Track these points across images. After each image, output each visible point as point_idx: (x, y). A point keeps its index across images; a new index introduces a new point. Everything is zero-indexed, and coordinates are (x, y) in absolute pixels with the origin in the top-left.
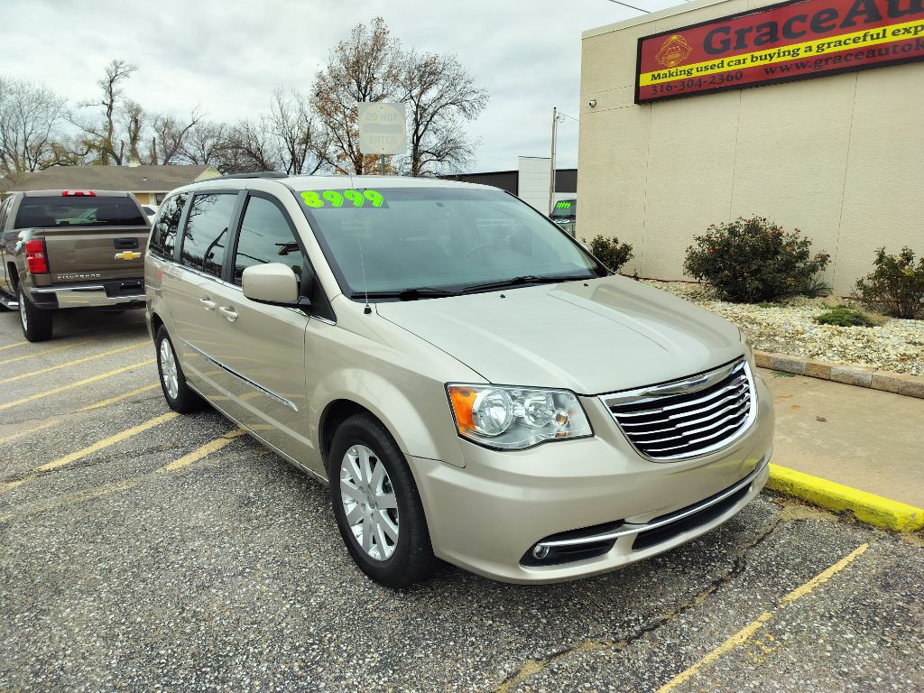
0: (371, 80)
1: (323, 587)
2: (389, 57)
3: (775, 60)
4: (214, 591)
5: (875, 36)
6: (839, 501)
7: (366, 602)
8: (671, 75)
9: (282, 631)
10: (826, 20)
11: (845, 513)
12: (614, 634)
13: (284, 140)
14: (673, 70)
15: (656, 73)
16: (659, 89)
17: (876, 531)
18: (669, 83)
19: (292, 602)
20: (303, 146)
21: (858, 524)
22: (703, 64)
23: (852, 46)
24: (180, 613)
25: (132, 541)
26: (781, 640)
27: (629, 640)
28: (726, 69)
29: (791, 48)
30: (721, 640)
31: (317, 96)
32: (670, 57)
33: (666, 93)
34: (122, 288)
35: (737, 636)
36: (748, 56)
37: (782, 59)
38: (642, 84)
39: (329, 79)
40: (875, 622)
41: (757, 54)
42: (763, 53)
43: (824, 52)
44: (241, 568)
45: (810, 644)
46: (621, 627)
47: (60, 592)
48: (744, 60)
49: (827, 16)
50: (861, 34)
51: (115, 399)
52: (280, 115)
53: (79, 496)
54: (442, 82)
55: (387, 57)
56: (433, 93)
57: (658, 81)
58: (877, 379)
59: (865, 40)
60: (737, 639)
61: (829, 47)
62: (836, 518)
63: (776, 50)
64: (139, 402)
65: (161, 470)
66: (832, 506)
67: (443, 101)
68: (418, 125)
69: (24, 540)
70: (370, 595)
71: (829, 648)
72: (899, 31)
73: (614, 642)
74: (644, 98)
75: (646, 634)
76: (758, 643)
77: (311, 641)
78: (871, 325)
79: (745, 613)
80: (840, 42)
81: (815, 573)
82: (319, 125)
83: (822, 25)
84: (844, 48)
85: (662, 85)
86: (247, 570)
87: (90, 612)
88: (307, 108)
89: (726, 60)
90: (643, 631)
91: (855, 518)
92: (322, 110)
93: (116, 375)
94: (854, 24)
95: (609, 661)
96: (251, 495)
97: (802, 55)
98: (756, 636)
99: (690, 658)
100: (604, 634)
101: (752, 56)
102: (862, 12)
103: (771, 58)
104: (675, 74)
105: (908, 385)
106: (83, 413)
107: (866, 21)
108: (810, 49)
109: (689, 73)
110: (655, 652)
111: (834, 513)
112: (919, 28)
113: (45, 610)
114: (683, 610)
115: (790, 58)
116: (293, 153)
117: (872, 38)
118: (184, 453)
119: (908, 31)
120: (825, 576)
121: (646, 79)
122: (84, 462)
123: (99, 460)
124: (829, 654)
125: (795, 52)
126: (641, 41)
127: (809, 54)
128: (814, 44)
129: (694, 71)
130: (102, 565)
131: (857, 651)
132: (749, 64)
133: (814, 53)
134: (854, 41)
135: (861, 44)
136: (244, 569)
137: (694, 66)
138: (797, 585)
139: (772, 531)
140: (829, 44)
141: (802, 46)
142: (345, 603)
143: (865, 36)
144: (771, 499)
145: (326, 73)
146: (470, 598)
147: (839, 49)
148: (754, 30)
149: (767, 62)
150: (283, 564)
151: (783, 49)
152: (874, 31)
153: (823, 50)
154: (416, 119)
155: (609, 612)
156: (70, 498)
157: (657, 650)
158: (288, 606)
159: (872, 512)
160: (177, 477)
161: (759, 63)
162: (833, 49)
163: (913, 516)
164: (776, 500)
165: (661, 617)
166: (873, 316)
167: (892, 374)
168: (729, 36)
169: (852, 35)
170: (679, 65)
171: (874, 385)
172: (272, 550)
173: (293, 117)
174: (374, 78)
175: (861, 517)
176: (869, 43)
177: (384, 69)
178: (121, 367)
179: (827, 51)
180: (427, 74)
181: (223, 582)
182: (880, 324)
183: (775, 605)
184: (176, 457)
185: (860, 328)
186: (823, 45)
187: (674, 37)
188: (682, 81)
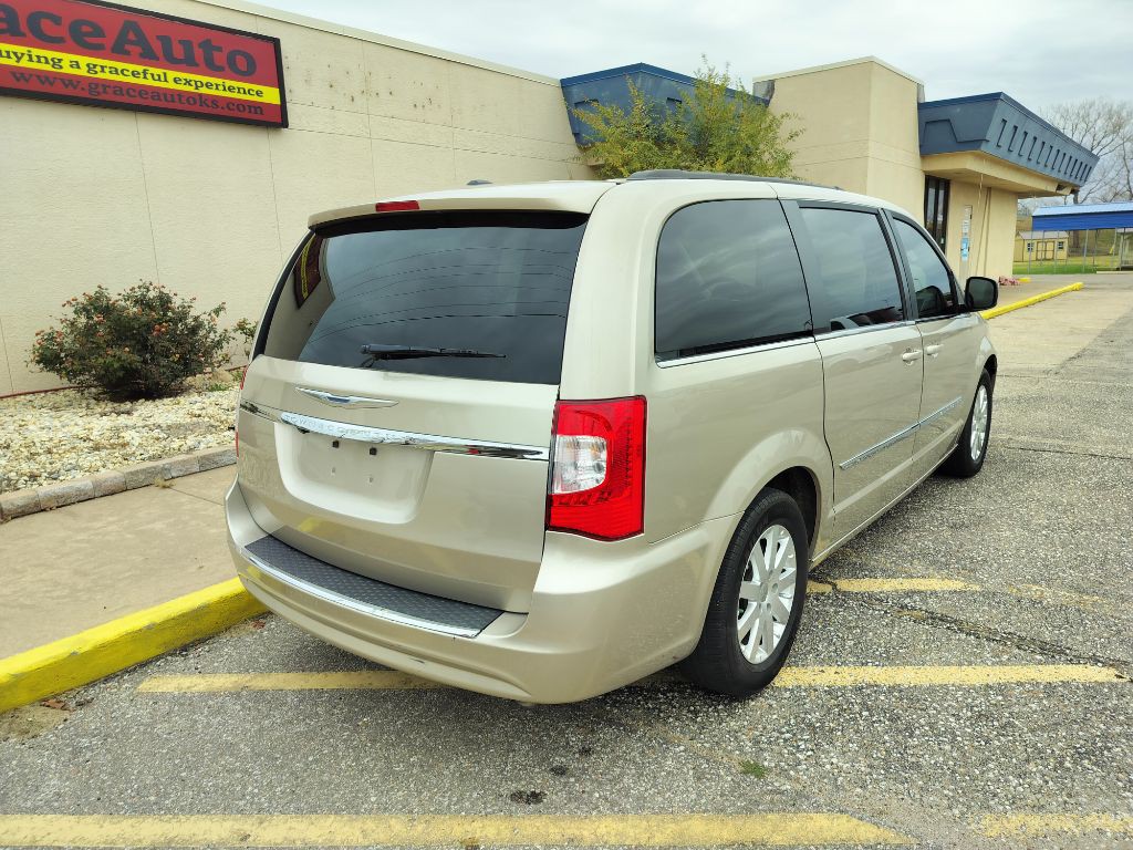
3: (24, 63)
5: (156, 77)
10: (89, 35)
23: (131, 80)
29: (50, 54)
37: (34, 65)
43: (96, 76)
49: (91, 30)
50: (140, 68)
59: (145, 77)
61: (103, 71)
63: (25, 50)
72: (180, 79)
80: (117, 69)
83: (86, 39)
84: (120, 78)
94: (128, 53)
97: (67, 69)
102: (131, 42)
103: (19, 59)
107: (141, 55)
108: (77, 65)
112: (199, 84)
115: (48, 68)
119: (188, 82)
125: (57, 63)
127: (75, 71)
128: (84, 60)
133: (83, 72)
134: (133, 74)
135: (141, 81)
140: (102, 67)
141: (67, 58)
143: (145, 72)
147: (114, 77)
149: (12, 62)
151: (36, 52)
152: (153, 71)
153: (96, 72)
162: (106, 76)
169: (131, 67)
176: (149, 82)
179: (100, 75)
186: (95, 66)
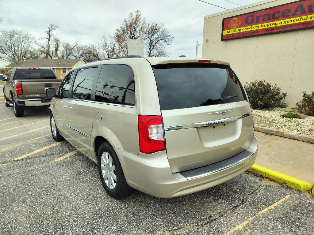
0: (135, 31)
1: (101, 203)
2: (141, 24)
3: (269, 26)
4: (64, 203)
5: (304, 19)
6: (281, 179)
7: (115, 209)
8: (234, 31)
9: (85, 217)
10: (287, 13)
11: (283, 184)
12: (197, 223)
13: (105, 51)
14: (234, 29)
15: (229, 31)
16: (229, 36)
17: (294, 190)
18: (233, 34)
19: (90, 208)
20: (112, 53)
21: (288, 188)
22: (245, 28)
23: (296, 22)
24: (52, 210)
25: (40, 185)
26: (255, 228)
27: (202, 225)
28: (253, 29)
29: (275, 22)
30: (234, 227)
31: (117, 37)
32: (233, 25)
33: (232, 37)
34: (47, 100)
35: (240, 226)
36: (260, 25)
37: (272, 26)
38: (224, 34)
39: (121, 31)
40: (289, 222)
41: (263, 24)
42: (265, 24)
43: (286, 24)
44: (74, 196)
45: (265, 229)
46: (200, 221)
47: (14, 201)
48: (259, 26)
49: (287, 12)
50: (299, 18)
51: (41, 137)
52: (104, 43)
53: (25, 169)
54: (159, 32)
55: (140, 24)
56: (155, 36)
57: (229, 33)
58: (300, 137)
59: (300, 20)
60: (240, 227)
61: (288, 22)
62: (280, 186)
63: (269, 23)
64: (49, 138)
65: (53, 161)
66: (279, 181)
67: (159, 39)
68: (150, 47)
69: (5, 184)
70: (116, 206)
71: (272, 231)
72: (312, 17)
73: (197, 226)
74: (225, 39)
75: (208, 224)
76: (247, 228)
77: (94, 221)
78: (300, 118)
79: (244, 217)
80: (292, 21)
81: (270, 205)
82: (117, 46)
83: (286, 15)
84: (293, 23)
85: (231, 34)
86: (76, 196)
87: (23, 208)
88: (114, 41)
89: (253, 26)
90: (208, 222)
91: (287, 186)
92: (118, 41)
93: (43, 129)
94: (297, 14)
95: (194, 233)
96: (81, 171)
97: (279, 25)
98: (247, 225)
99: (222, 233)
100: (194, 223)
101: (262, 25)
102: (299, 11)
104: (235, 31)
105: (311, 140)
106: (30, 141)
107: (301, 14)
108: (281, 23)
109: (240, 30)
110: (211, 230)
111: (279, 184)
113: (8, 207)
114: (222, 216)
115: (274, 26)
116: (108, 55)
117: (303, 20)
118: (61, 156)
120: (273, 206)
121: (225, 33)
122: (28, 158)
123: (33, 157)
124: (271, 233)
125: (276, 24)
126: (224, 20)
127: (281, 25)
128: (283, 21)
129: (242, 30)
130: (29, 193)
131: (281, 233)
132: (260, 28)
133: (283, 24)
134: (297, 20)
135: (299, 21)
136: (75, 196)
137: (242, 28)
138: (263, 208)
139: (257, 189)
140: (288, 21)
141: (279, 22)
142: (107, 209)
143: (300, 19)
144: (258, 178)
145: (120, 29)
146: (150, 209)
147: (291, 23)
148: (262, 16)
149: (266, 27)
150: (89, 195)
151: (272, 23)
152: (303, 17)
153: (286, 23)
154: (150, 45)
155: (197, 216)
156: (22, 170)
157: (211, 229)
158: (88, 209)
159: (292, 184)
160: (58, 164)
161: (264, 27)
162: (289, 23)
163: (307, 186)
164: (260, 178)
165: (214, 218)
166: (302, 115)
167: (306, 136)
168: (253, 18)
169: (296, 18)
170: (236, 28)
171: (299, 139)
172: (85, 190)
173: (109, 43)
174: (136, 31)
175: (289, 186)
176: (302, 21)
177: (139, 28)
178: (45, 126)
179: (287, 24)
180: (154, 30)
181: (68, 200)
182: (304, 118)
183: (255, 215)
184: (58, 157)
185: (296, 119)
186: (286, 22)
187: (235, 18)
188: (237, 33)
